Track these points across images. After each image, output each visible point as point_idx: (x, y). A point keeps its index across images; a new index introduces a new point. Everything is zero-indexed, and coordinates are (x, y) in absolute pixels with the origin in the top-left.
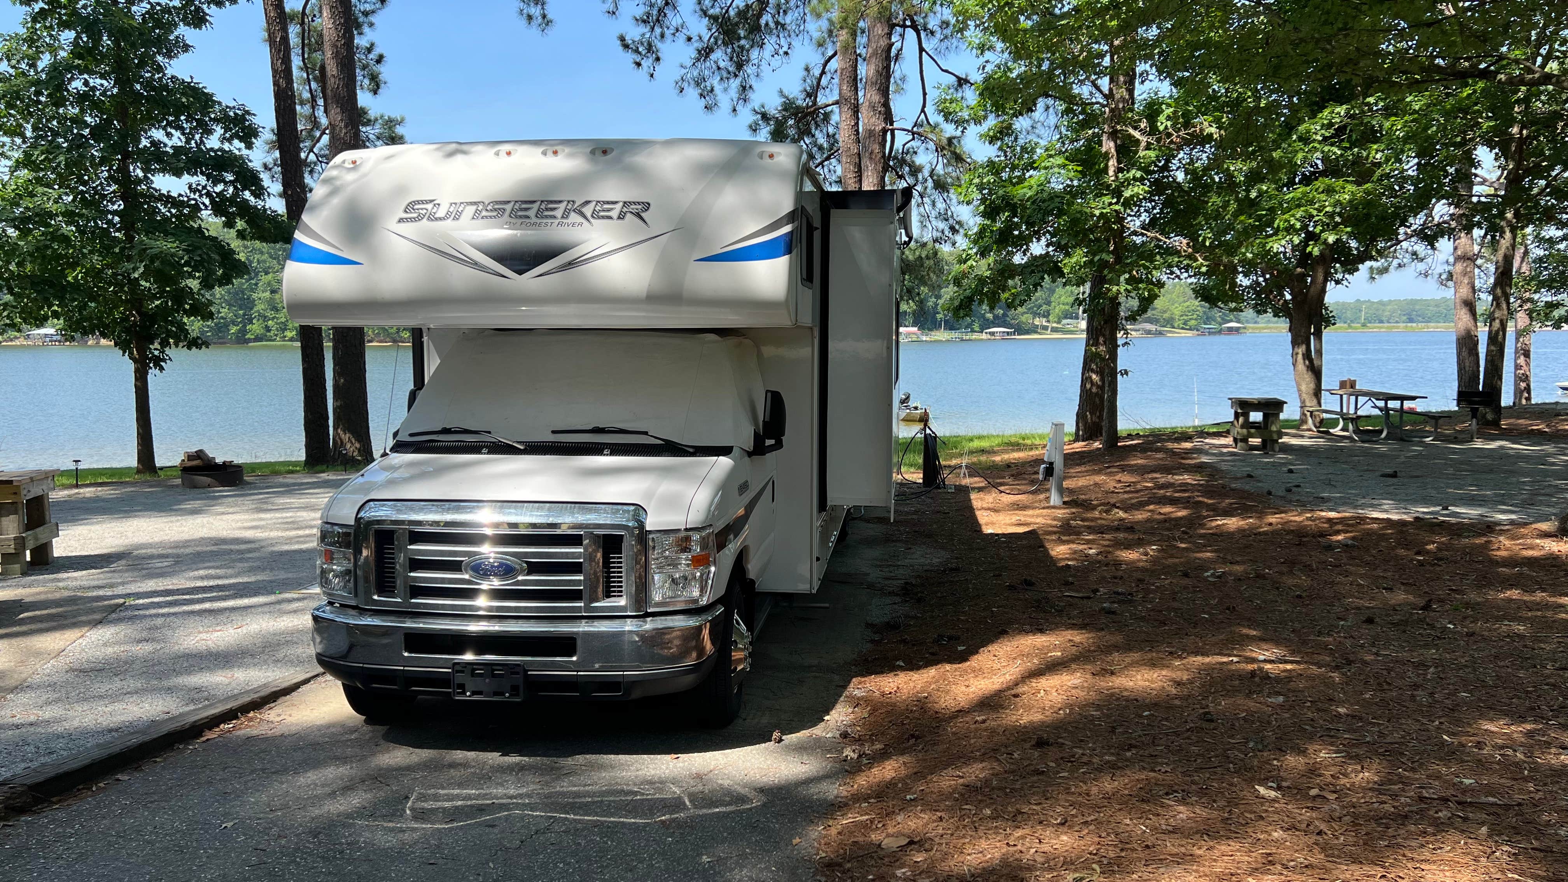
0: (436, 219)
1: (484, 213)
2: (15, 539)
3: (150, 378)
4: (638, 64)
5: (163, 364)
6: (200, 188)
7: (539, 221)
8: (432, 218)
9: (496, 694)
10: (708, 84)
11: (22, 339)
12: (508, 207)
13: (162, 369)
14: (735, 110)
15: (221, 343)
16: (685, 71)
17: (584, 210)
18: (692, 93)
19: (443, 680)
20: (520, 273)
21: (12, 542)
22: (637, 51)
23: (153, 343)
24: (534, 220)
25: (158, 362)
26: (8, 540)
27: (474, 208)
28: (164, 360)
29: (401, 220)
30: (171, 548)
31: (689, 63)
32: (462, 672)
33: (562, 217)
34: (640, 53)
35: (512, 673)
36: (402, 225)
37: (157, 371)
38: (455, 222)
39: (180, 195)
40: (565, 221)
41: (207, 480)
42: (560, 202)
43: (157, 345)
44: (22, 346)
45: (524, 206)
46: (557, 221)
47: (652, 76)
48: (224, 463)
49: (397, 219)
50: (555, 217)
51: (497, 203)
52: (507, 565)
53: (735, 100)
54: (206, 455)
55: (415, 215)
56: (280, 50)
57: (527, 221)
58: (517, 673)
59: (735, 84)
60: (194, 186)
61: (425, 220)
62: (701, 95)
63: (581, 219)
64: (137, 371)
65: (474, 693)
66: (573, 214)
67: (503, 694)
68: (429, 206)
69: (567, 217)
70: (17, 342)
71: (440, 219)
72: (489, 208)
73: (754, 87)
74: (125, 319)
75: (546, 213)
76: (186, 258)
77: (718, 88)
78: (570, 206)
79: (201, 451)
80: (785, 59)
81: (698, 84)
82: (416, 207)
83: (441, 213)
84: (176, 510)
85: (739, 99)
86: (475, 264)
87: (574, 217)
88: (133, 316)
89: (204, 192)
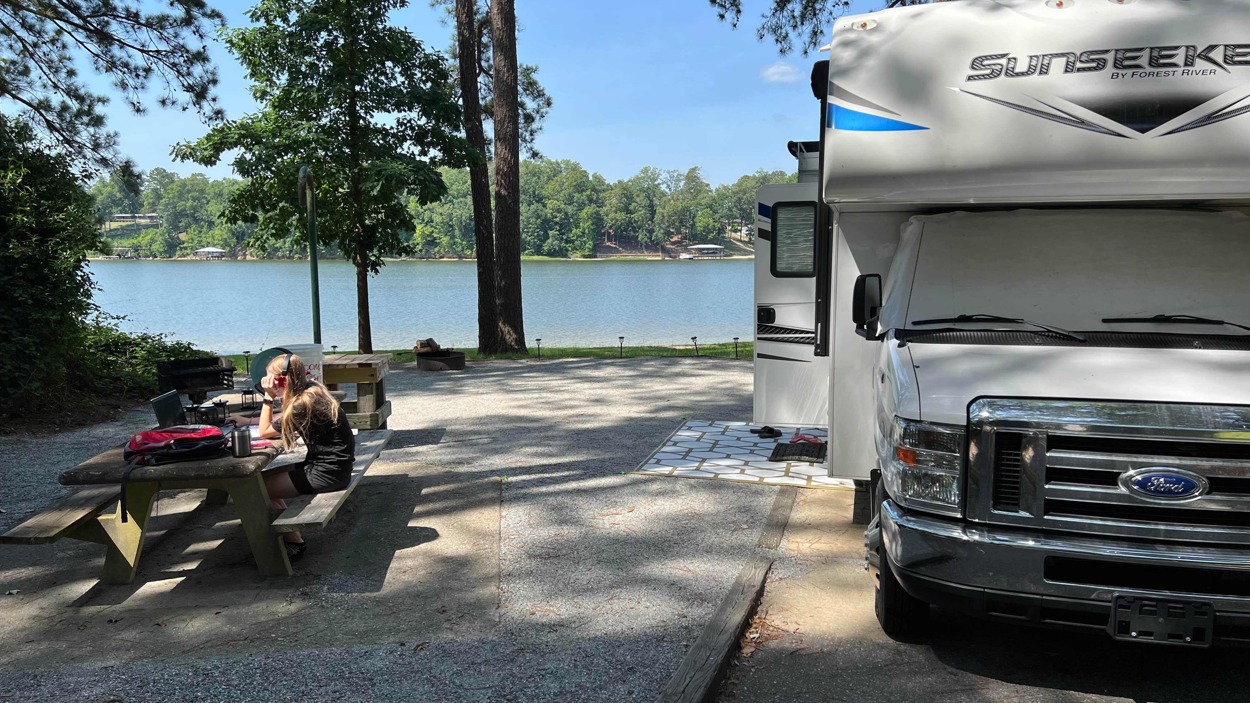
0: (1018, 74)
1: (1079, 65)
2: (371, 416)
3: (369, 278)
4: (722, 17)
5: (378, 268)
6: (405, 121)
7: (1156, 70)
8: (1011, 73)
9: (1171, 636)
10: (784, 31)
11: (192, 255)
12: (1110, 57)
13: (377, 272)
14: (806, 52)
15: (332, 259)
16: (764, 20)
17: (1212, 55)
18: (770, 38)
19: (1101, 616)
20: (1143, 131)
21: (369, 419)
22: (721, 6)
23: (371, 250)
24: (1149, 69)
25: (375, 266)
26: (365, 417)
27: (1064, 60)
28: (379, 265)
29: (970, 78)
30: (473, 424)
31: (769, 13)
32: (1128, 607)
33: (1186, 65)
34: (725, 7)
35: (1197, 613)
36: (970, 83)
37: (373, 274)
38: (1043, 77)
39: (392, 128)
40: (1191, 69)
41: (440, 364)
42: (1176, 48)
43: (375, 252)
44: (192, 261)
45: (1129, 54)
46: (1180, 70)
47: (735, 26)
48: (448, 349)
49: (965, 77)
50: (1174, 65)
51: (1092, 53)
52: (1186, 481)
53: (807, 43)
54: (435, 343)
55: (988, 72)
56: (465, 6)
57: (1141, 71)
58: (1205, 614)
59: (807, 28)
60: (401, 120)
61: (1003, 76)
62: (777, 40)
63: (1210, 66)
64: (359, 274)
65: (1140, 633)
66: (1198, 61)
67: (1181, 637)
68: (1004, 61)
69: (1192, 64)
70: (189, 258)
71: (1023, 74)
72: (1084, 58)
73: (824, 31)
74: (350, 231)
75: (1162, 61)
76: (412, 178)
77: (792, 35)
78: (1191, 53)
79: (431, 339)
80: (846, 7)
81: (775, 32)
82: (985, 63)
83: (1021, 67)
84: (436, 390)
85: (811, 42)
86: (1081, 123)
87: (1200, 64)
88: (357, 228)
89: (408, 125)
